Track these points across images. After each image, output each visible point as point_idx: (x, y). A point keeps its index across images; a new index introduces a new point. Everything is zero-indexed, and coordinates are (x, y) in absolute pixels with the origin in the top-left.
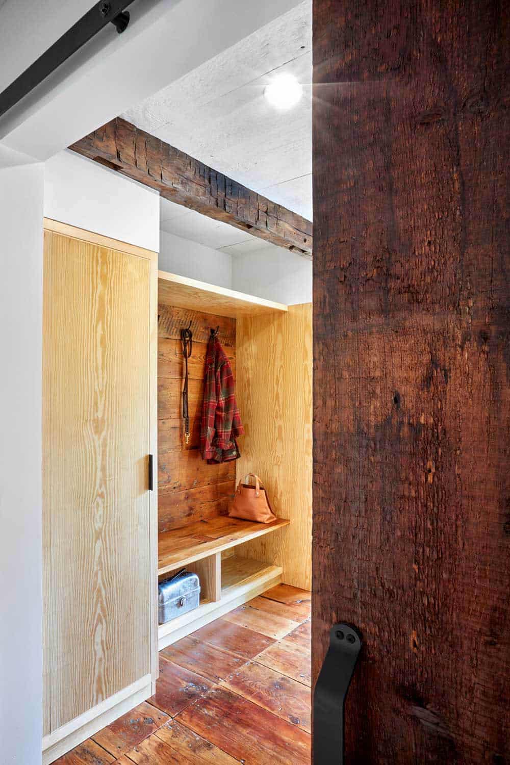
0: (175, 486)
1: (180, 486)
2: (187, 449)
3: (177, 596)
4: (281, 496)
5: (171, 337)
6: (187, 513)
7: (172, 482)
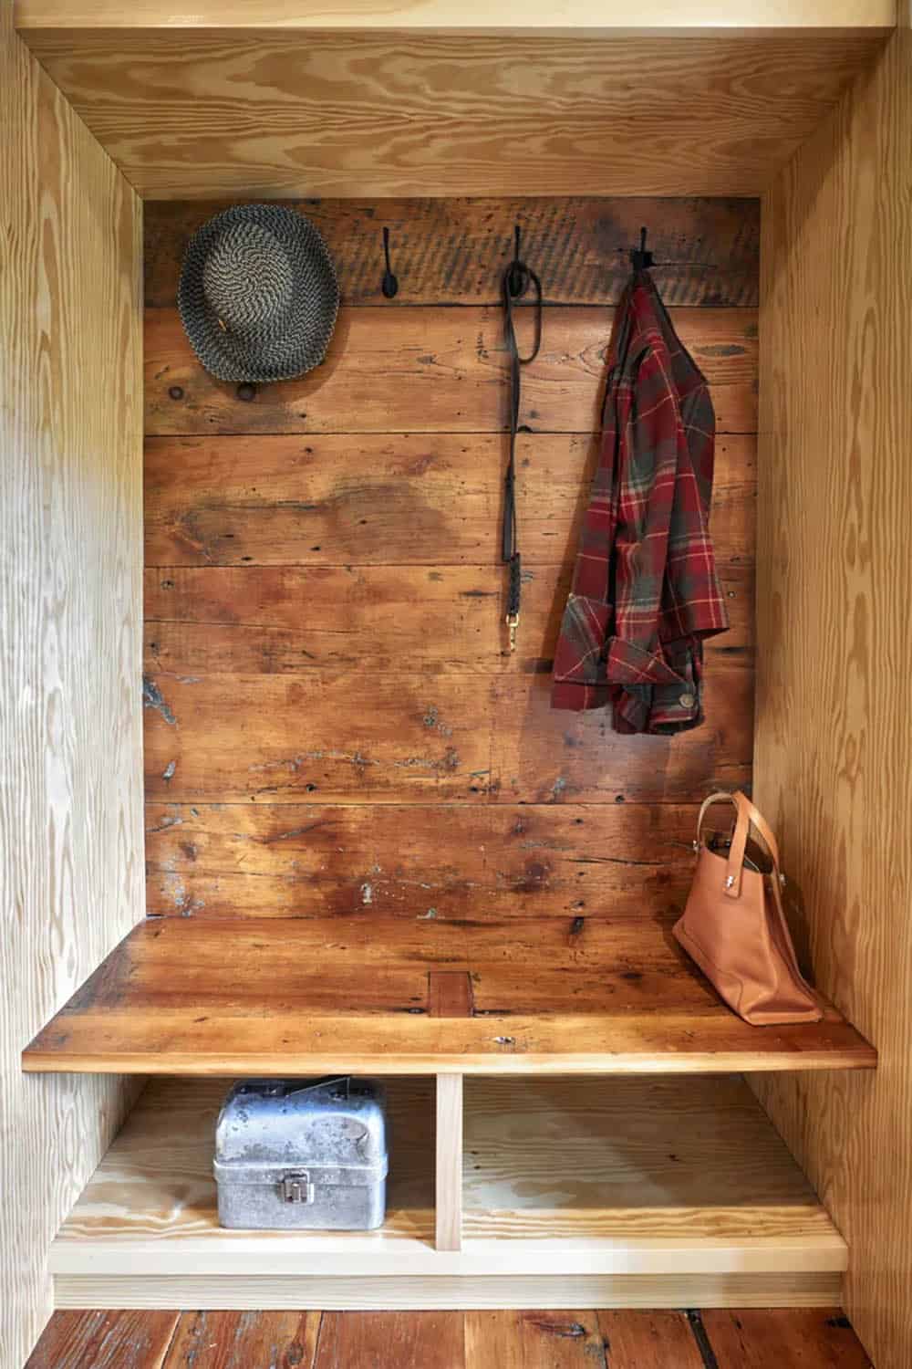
0: (476, 782)
1: (496, 785)
2: (527, 671)
3: (277, 1160)
4: (855, 922)
5: (464, 300)
6: (522, 879)
7: (465, 768)
